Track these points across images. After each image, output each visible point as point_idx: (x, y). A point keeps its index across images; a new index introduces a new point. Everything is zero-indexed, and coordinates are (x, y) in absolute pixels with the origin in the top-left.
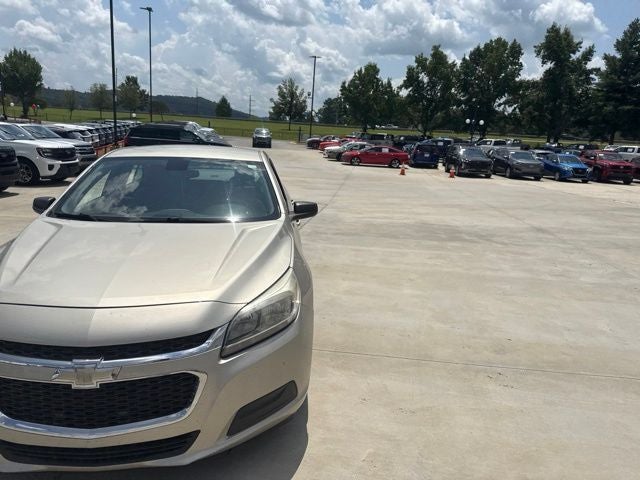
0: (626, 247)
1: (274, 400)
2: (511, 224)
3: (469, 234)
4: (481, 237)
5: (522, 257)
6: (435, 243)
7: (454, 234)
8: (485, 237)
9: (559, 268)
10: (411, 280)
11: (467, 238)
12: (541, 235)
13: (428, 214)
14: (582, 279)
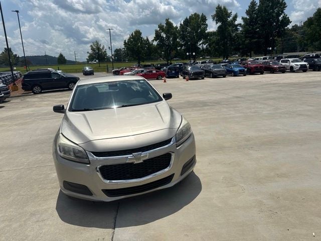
0: (274, 99)
1: (189, 163)
2: (225, 97)
3: (210, 103)
4: (216, 103)
5: (237, 108)
6: (199, 108)
7: (204, 104)
8: (217, 103)
9: (253, 110)
10: (199, 123)
11: (210, 104)
12: (239, 99)
13: (187, 97)
14: (264, 113)
